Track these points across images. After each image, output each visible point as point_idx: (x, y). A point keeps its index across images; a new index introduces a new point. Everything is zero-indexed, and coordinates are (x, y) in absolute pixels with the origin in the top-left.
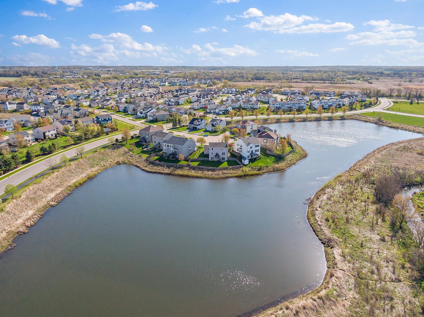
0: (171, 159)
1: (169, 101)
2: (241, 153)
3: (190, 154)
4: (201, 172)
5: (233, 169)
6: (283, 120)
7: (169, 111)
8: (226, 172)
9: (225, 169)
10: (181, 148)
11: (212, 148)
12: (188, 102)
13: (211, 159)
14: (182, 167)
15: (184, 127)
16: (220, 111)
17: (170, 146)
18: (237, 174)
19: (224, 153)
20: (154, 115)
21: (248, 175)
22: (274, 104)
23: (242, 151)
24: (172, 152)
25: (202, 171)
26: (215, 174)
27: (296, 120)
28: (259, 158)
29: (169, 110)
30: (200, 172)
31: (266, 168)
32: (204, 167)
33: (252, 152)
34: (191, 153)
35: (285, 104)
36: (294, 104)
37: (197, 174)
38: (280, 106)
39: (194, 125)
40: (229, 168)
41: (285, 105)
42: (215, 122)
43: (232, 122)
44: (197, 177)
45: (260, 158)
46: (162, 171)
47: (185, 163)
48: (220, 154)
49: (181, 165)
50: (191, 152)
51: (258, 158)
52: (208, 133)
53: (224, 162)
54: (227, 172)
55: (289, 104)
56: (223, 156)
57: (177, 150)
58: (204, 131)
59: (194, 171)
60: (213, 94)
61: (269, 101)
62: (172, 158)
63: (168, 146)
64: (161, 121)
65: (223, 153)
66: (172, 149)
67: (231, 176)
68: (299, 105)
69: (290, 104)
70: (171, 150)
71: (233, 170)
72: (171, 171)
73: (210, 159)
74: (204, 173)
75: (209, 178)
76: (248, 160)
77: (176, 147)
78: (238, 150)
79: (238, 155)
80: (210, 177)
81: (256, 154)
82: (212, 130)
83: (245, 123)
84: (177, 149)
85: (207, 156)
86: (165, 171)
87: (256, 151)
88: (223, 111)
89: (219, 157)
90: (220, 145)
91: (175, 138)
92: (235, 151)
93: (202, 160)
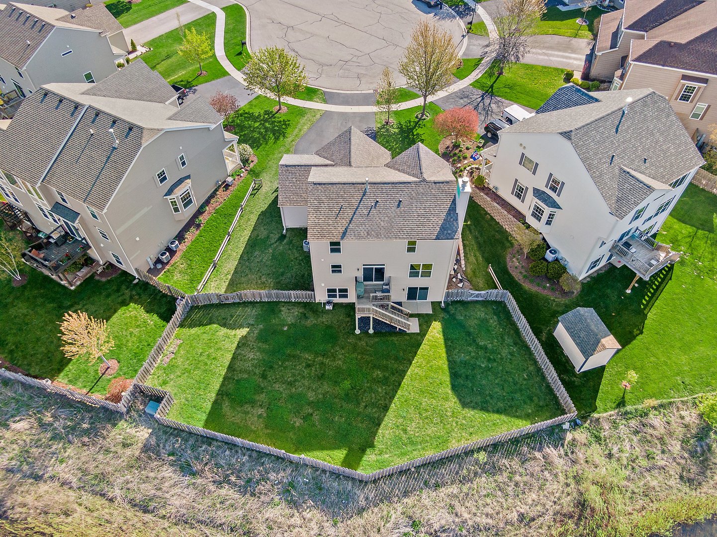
78: (519, 196)
90: (399, 206)
91: (57, 108)
92: (496, 189)
93: (268, 301)
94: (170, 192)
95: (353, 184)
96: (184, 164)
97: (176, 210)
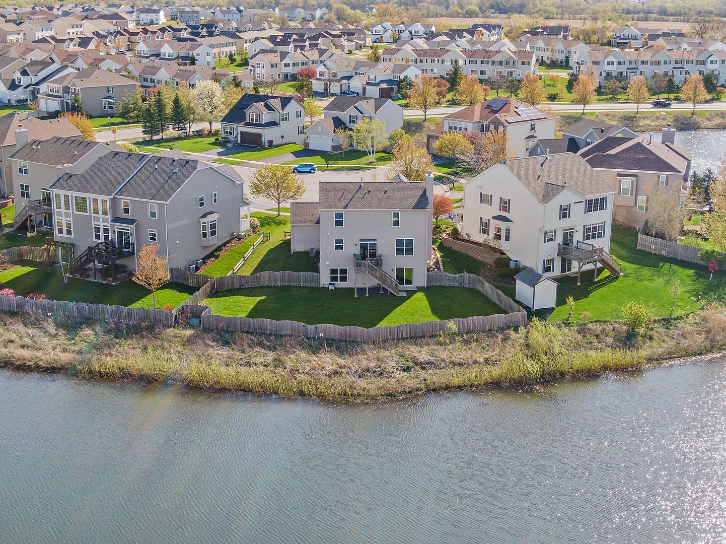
0: (99, 279)
1: (153, 55)
2: (503, 245)
3: (211, 255)
4: (271, 356)
5: (468, 336)
6: (647, 122)
7: (145, 84)
8: (422, 354)
9: (417, 336)
10: (153, 215)
11: (339, 215)
12: (232, 60)
13: (334, 279)
14: (151, 328)
15: (200, 139)
16: (368, 84)
17: (90, 206)
18: (495, 372)
19: (410, 242)
20: (66, 90)
21: (563, 374)
22: (598, 63)
23: (508, 231)
24: (102, 240)
25: (273, 348)
26: (355, 367)
27: (706, 122)
28: (606, 273)
29: (145, 80)
30: (259, 360)
31: (659, 329)
32: (286, 325)
33: (568, 237)
34: (219, 249)
35: (643, 63)
36: (681, 62)
37: (243, 370)
38: (623, 68)
39: (247, 124)
40: (442, 328)
41: (642, 68)
42: (351, 111)
43: (425, 124)
44: (244, 391)
45: (614, 276)
46: (26, 353)
47: (174, 301)
48: (386, 249)
49: (145, 314)
50: (213, 242)
51: (600, 271)
52: (316, 161)
53: (411, 293)
54: (432, 355)
55: (658, 63)
56: (404, 261)
57: (129, 228)
58: (297, 154)
59: (225, 352)
60: (339, 36)
61: (567, 58)
62: (105, 273)
63: (81, 205)
64: (100, 117)
65: (399, 242)
66: (103, 221)
67: (457, 381)
68: (701, 68)
69: (665, 63)
70: (97, 229)
71: (466, 342)
72: (80, 352)
73: (325, 280)
74: (289, 364)
75: (323, 399)
76: (554, 286)
77: (126, 211)
78: (485, 231)
79: (490, 259)
80: (322, 388)
81: (594, 251)
82: (335, 148)
83: (496, 112)
84: (132, 221)
85: (311, 260)
86: (40, 354)
87: (592, 232)
88: (384, 85)
89: (379, 263)
90: (385, 193)
91: (126, 159)
92: (469, 235)
93: (280, 286)
94: (204, 216)
95: (352, 183)
96: (215, 202)
97: (205, 235)
